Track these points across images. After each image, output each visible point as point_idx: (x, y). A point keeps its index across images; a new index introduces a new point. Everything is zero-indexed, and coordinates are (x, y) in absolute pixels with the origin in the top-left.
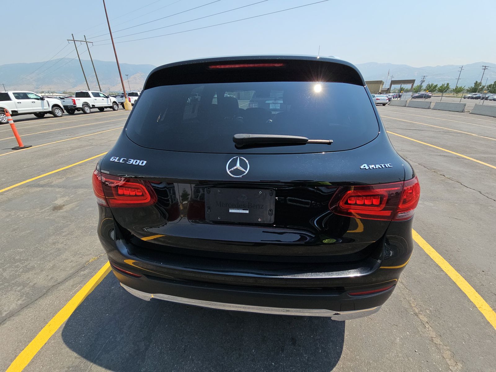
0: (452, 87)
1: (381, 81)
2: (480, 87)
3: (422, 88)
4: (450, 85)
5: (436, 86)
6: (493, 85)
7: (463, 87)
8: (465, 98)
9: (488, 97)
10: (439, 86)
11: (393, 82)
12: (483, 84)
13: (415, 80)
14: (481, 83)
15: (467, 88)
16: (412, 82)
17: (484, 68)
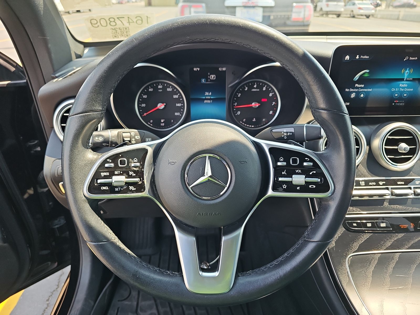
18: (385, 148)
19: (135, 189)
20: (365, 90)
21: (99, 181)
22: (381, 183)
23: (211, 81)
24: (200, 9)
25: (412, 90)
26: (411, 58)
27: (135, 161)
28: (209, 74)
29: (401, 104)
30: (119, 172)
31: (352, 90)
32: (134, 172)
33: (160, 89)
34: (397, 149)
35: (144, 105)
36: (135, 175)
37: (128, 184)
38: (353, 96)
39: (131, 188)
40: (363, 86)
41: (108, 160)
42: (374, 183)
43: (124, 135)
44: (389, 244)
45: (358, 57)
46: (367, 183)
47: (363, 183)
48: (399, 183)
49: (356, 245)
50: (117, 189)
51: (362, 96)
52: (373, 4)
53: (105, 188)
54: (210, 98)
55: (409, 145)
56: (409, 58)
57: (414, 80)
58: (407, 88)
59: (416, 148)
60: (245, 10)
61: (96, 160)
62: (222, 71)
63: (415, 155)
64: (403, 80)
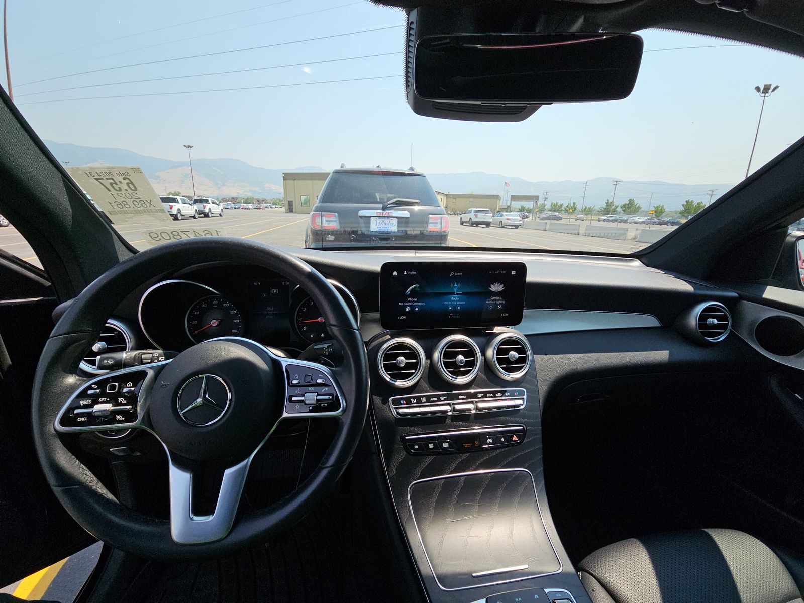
0: (579, 207)
1: (498, 196)
2: (613, 207)
3: (545, 207)
4: (576, 204)
5: (562, 205)
6: (628, 204)
7: (592, 207)
8: (599, 221)
9: (627, 220)
10: (565, 205)
11: (513, 198)
12: (616, 203)
13: (538, 197)
14: (612, 202)
15: (597, 208)
16: (536, 198)
17: (615, 183)
18: (443, 361)
19: (124, 418)
20: (419, 304)
21: (76, 411)
22: (442, 399)
23: (274, 295)
24: (332, 218)
25: (464, 303)
26: (456, 274)
27: (129, 386)
28: (271, 288)
29: (457, 317)
30: (105, 399)
31: (406, 304)
32: (125, 398)
33: (215, 304)
34: (455, 362)
35: (195, 322)
36: (125, 402)
37: (114, 413)
38: (408, 309)
39: (119, 417)
40: (416, 300)
41: (93, 386)
42: (436, 399)
43: (143, 356)
44: (453, 466)
45: (405, 273)
46: (428, 398)
47: (424, 399)
48: (460, 397)
49: (419, 471)
50: (98, 420)
51: (417, 309)
52: (521, 215)
53: (83, 419)
54: (272, 312)
55: (465, 358)
56: (454, 274)
57: (464, 294)
58: (459, 301)
59: (475, 359)
60: (380, 220)
61: (79, 386)
62: (285, 285)
63: (475, 367)
64: (453, 293)
